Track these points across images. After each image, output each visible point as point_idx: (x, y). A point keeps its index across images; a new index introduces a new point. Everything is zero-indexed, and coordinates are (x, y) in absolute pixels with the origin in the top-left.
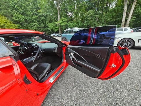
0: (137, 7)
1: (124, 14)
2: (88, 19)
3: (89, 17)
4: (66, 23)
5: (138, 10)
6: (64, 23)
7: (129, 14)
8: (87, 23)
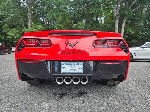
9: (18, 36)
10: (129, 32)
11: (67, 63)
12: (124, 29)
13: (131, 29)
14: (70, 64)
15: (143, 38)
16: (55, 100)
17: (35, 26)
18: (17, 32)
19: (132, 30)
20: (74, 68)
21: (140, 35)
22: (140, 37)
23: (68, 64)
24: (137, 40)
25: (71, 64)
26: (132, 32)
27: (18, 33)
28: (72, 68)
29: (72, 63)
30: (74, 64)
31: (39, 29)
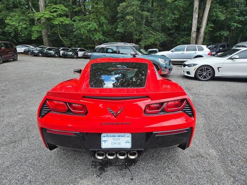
0: (213, 5)
1: (194, 17)
2: (128, 17)
3: (128, 14)
4: (67, 21)
5: (216, 11)
6: (61, 19)
7: (202, 17)
8: (123, 26)
9: (24, 26)
10: (217, 17)
11: (109, 135)
12: (210, 11)
13: (220, 12)
14: (113, 136)
15: (239, 26)
16: (95, 176)
17: (51, 5)
18: (22, 17)
19: (222, 12)
20: (118, 142)
21: (234, 22)
22: (235, 24)
23: (111, 136)
24: (230, 32)
25: (115, 136)
26: (222, 17)
27: (23, 20)
28: (116, 142)
29: (117, 134)
30: (118, 136)
31: (60, 12)
